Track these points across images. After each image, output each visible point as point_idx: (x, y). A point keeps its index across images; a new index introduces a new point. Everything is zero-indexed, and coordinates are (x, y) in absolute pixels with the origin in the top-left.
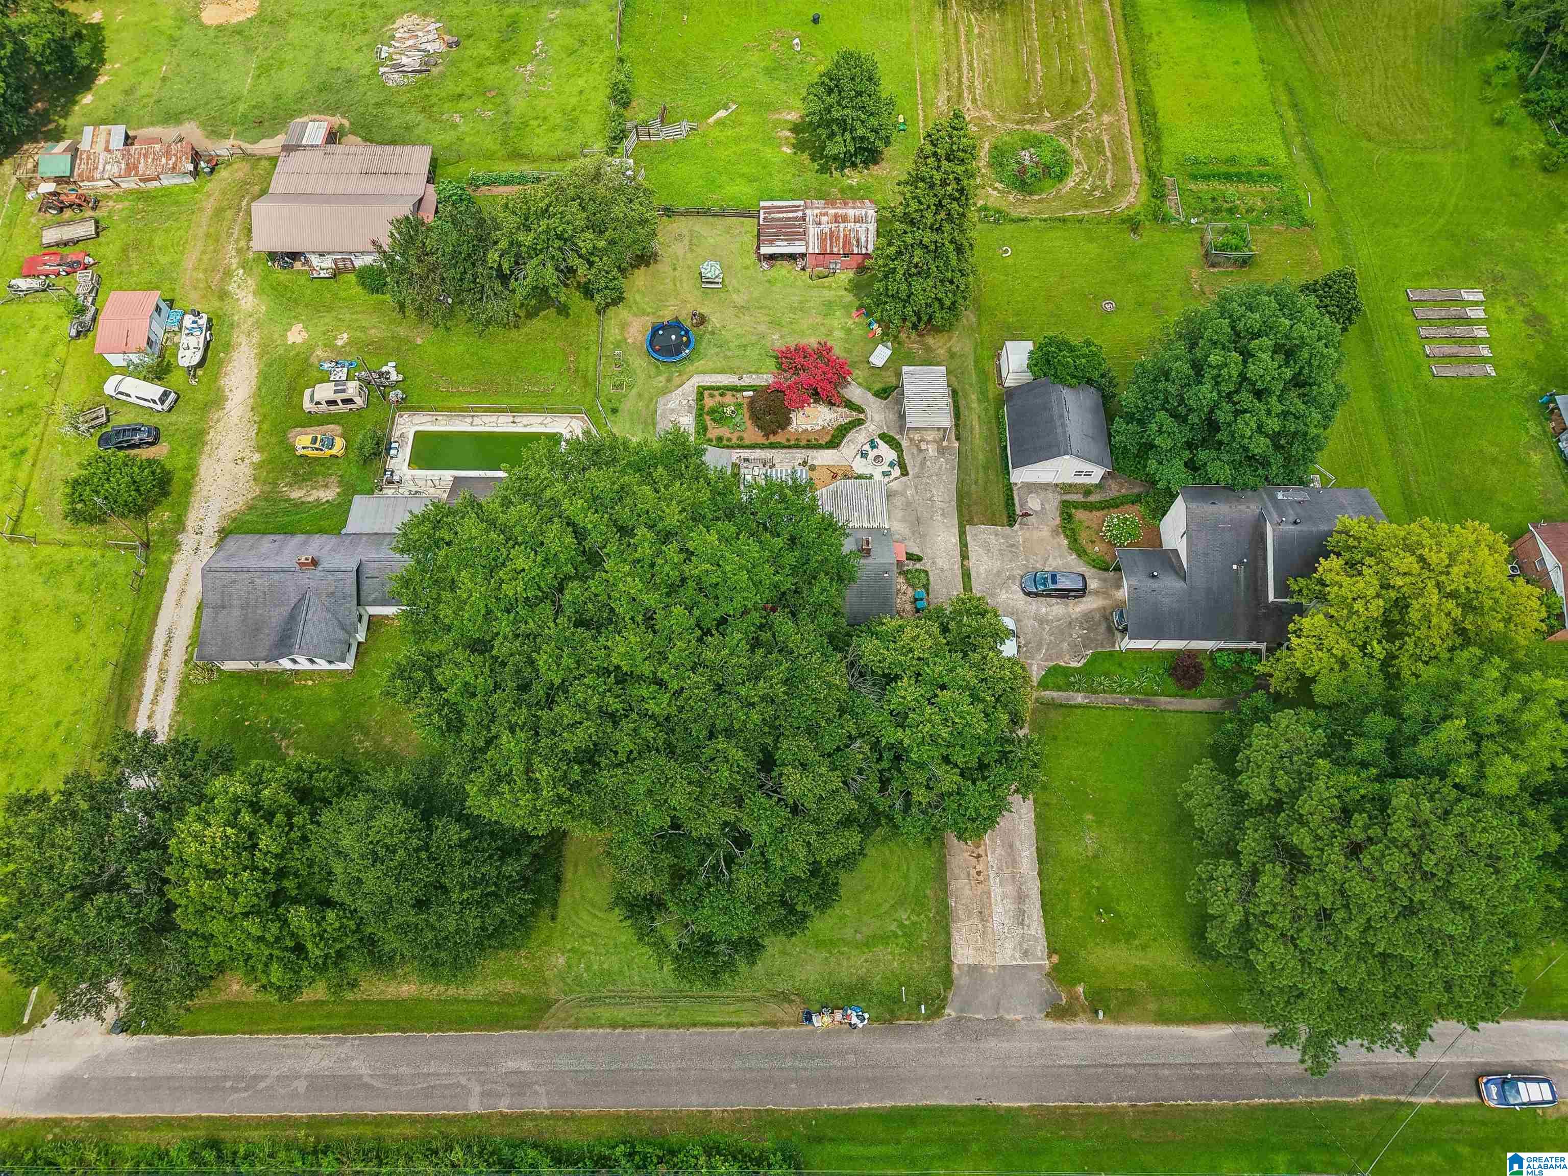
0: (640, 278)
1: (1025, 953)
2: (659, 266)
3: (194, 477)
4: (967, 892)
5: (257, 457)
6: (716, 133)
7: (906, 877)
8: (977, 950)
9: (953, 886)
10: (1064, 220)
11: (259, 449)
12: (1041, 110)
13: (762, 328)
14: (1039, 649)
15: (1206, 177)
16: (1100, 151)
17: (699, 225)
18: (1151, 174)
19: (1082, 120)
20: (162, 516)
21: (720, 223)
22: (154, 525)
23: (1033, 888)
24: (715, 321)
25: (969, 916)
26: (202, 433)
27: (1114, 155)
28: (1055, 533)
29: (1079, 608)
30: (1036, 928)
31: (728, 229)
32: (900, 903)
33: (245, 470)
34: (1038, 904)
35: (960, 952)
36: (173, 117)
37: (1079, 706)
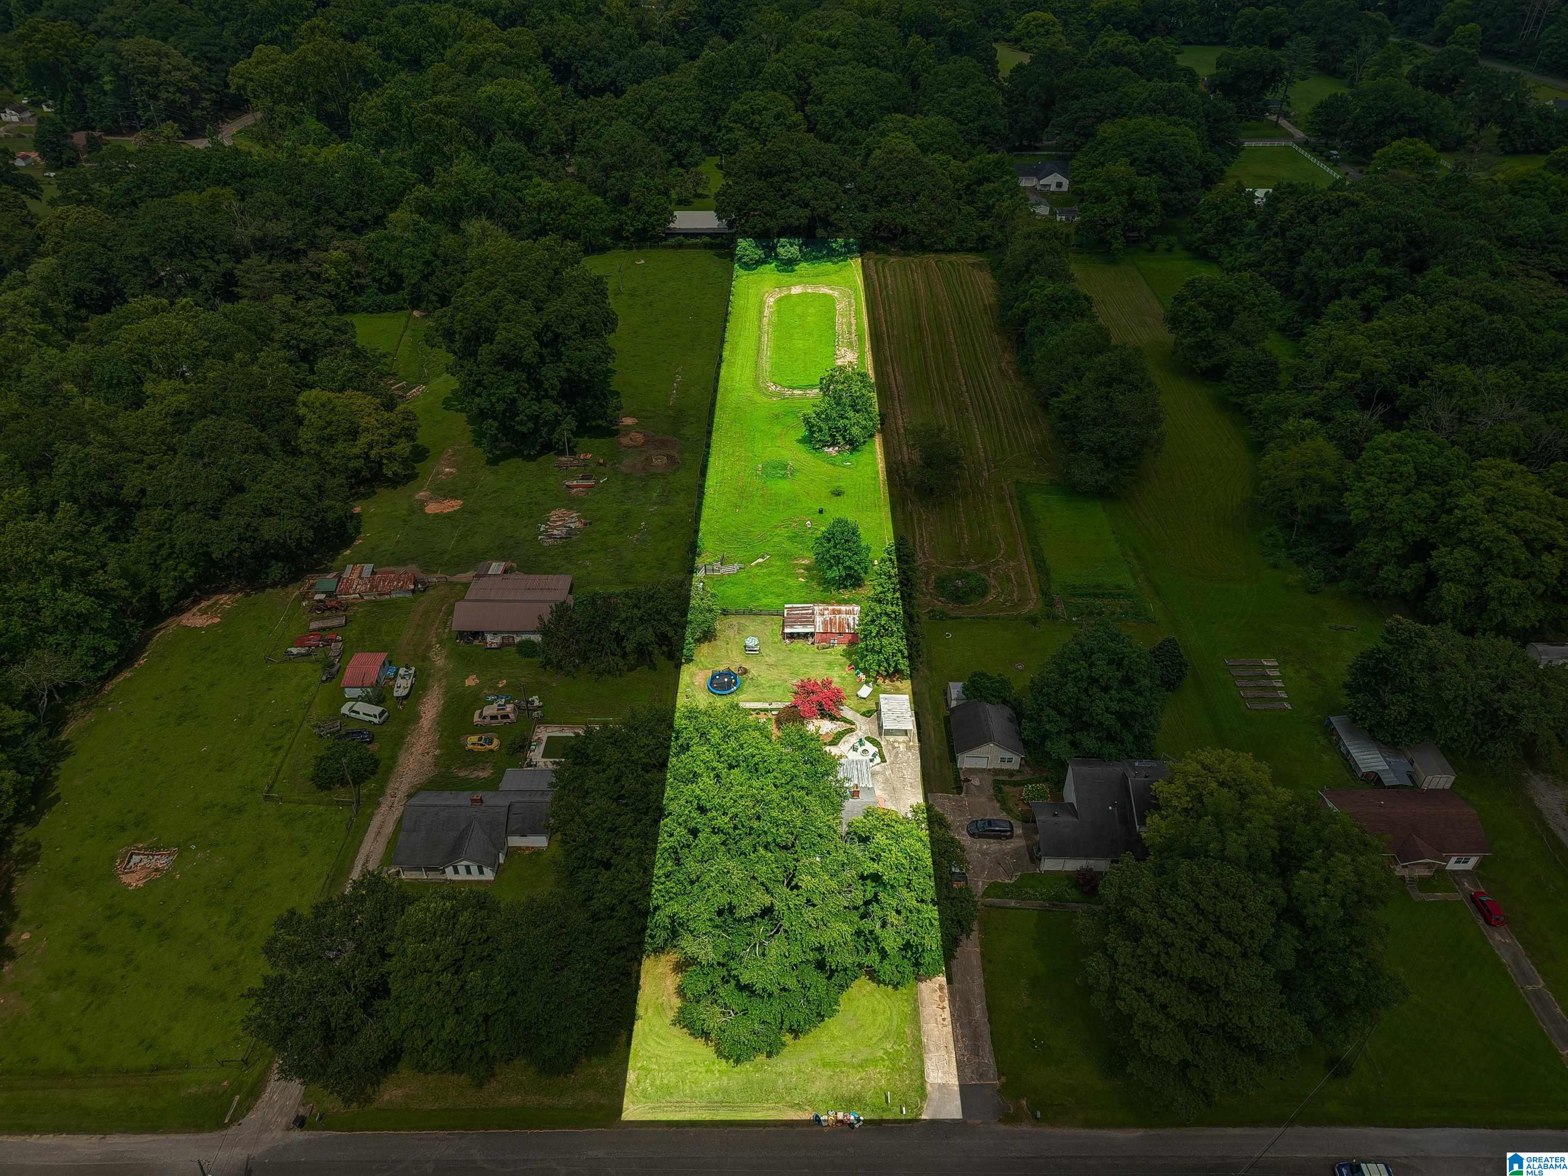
0: (705, 648)
1: (981, 1076)
2: (718, 643)
3: (394, 763)
4: (936, 1033)
5: (437, 752)
6: (755, 571)
7: (890, 1020)
8: (944, 1073)
9: (925, 1027)
10: (986, 618)
11: (439, 747)
12: (969, 559)
13: (786, 676)
14: (982, 872)
15: (1081, 596)
16: (1009, 580)
17: (744, 620)
18: (1044, 593)
19: (996, 563)
20: (370, 786)
21: (759, 619)
22: (364, 791)
23: (985, 1030)
24: (753, 672)
25: (938, 1049)
26: (403, 737)
27: (1018, 583)
28: (990, 799)
29: (1009, 846)
30: (989, 1059)
31: (764, 622)
32: (886, 1036)
33: (428, 759)
34: (989, 1042)
35: (932, 1075)
36: (401, 562)
37: (1013, 908)
